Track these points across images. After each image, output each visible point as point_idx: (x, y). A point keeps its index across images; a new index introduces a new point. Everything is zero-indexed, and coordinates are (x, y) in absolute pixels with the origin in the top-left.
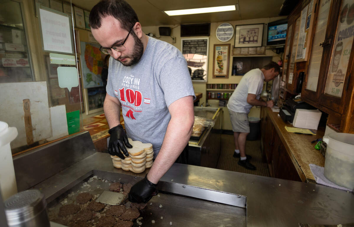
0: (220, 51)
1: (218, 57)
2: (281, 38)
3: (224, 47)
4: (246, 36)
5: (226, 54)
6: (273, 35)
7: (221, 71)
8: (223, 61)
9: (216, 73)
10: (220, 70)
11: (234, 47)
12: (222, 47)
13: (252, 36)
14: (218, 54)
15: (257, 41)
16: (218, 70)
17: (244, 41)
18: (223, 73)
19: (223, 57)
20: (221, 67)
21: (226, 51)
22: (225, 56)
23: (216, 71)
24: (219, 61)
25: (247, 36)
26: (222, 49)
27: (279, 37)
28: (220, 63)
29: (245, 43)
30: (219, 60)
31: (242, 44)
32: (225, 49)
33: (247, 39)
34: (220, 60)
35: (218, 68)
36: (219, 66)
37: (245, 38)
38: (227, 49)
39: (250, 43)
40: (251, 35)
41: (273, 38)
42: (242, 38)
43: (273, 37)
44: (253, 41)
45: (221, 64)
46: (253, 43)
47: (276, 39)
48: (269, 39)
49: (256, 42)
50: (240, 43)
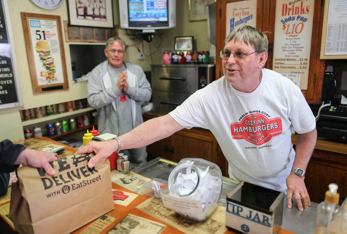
0: (41, 30)
1: (38, 45)
2: (151, 17)
3: (49, 22)
4: (87, 5)
5: (56, 38)
6: (138, 12)
7: (51, 76)
8: (51, 53)
9: (42, 82)
10: (50, 74)
11: (69, 25)
12: (43, 22)
13: (97, 6)
14: (38, 37)
15: (105, 17)
16: (43, 74)
17: (85, 15)
18: (56, 80)
19: (49, 43)
20: (49, 67)
21: (54, 30)
22: (53, 42)
23: (39, 77)
24: (41, 54)
25: (89, 6)
26: (43, 25)
27: (149, 15)
28: (44, 57)
29: (87, 19)
30: (42, 52)
31: (82, 19)
32: (51, 27)
33: (90, 12)
34: (44, 50)
35: (44, 69)
36: (44, 65)
37: (85, 9)
38: (54, 26)
39: (96, 19)
40: (95, 6)
41: (139, 16)
42: (80, 7)
43: (138, 14)
44: (100, 16)
45: (50, 61)
46: (101, 20)
47: (143, 17)
48: (131, 16)
49: (104, 20)
50: (79, 17)
